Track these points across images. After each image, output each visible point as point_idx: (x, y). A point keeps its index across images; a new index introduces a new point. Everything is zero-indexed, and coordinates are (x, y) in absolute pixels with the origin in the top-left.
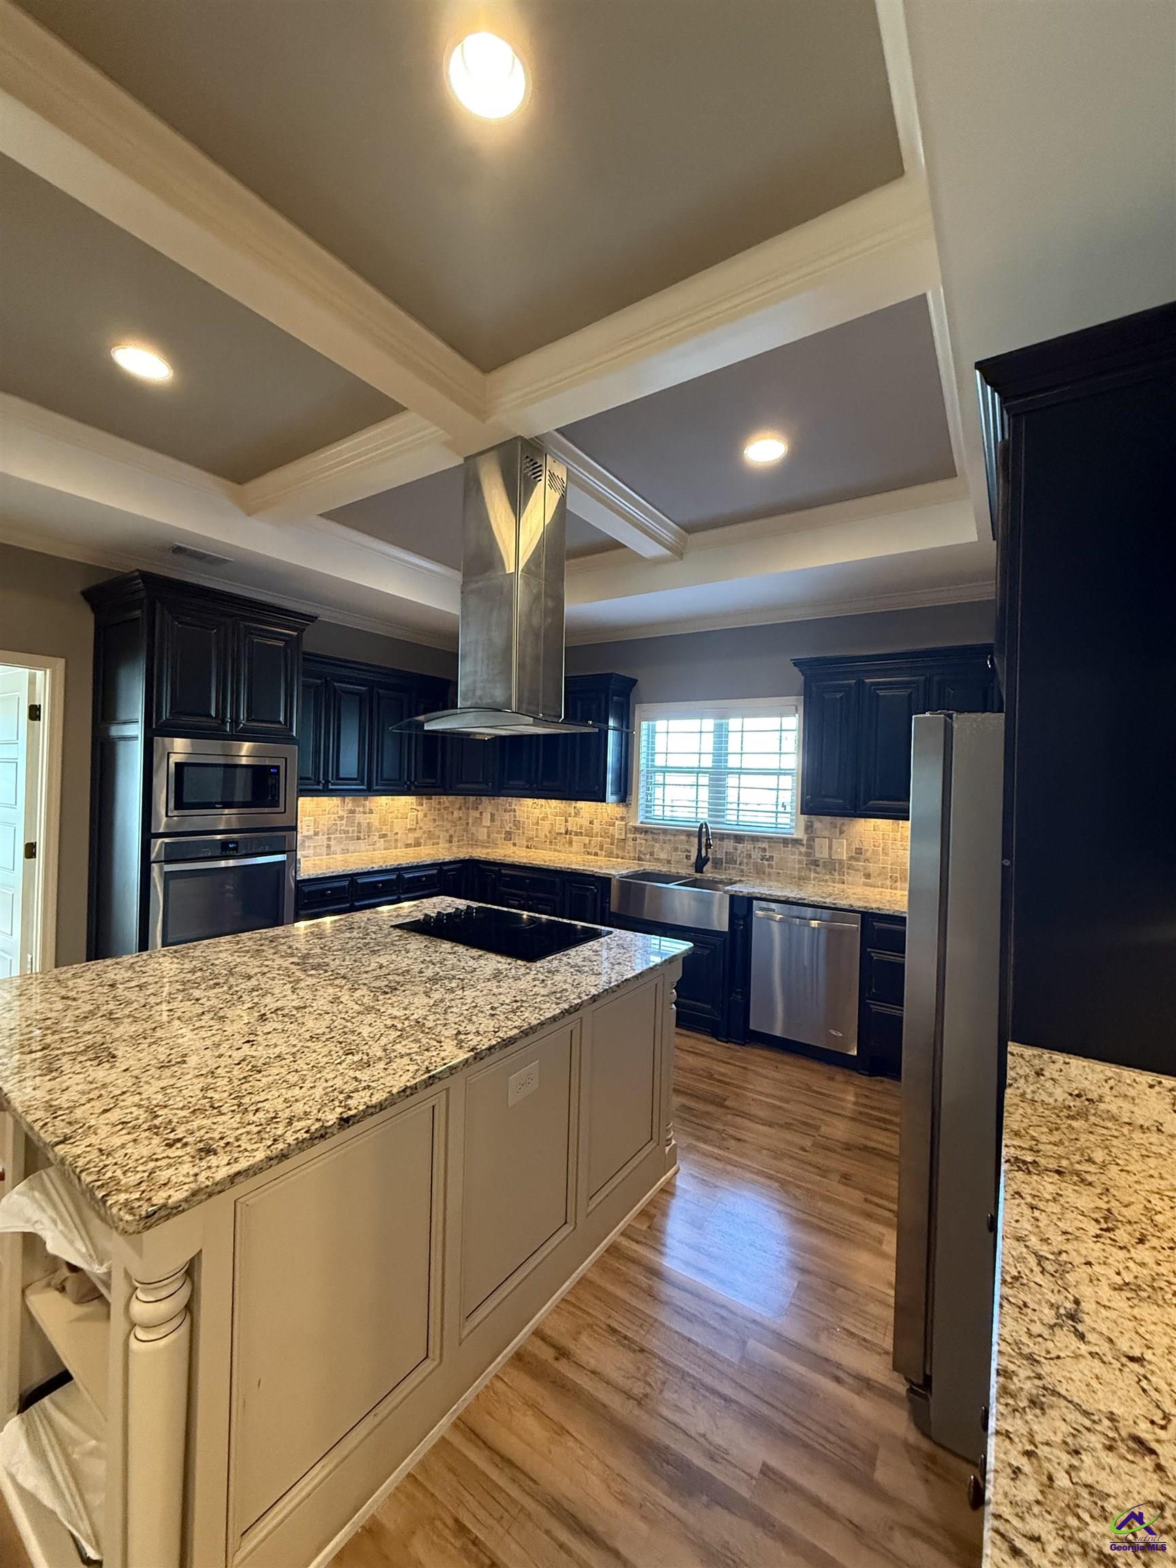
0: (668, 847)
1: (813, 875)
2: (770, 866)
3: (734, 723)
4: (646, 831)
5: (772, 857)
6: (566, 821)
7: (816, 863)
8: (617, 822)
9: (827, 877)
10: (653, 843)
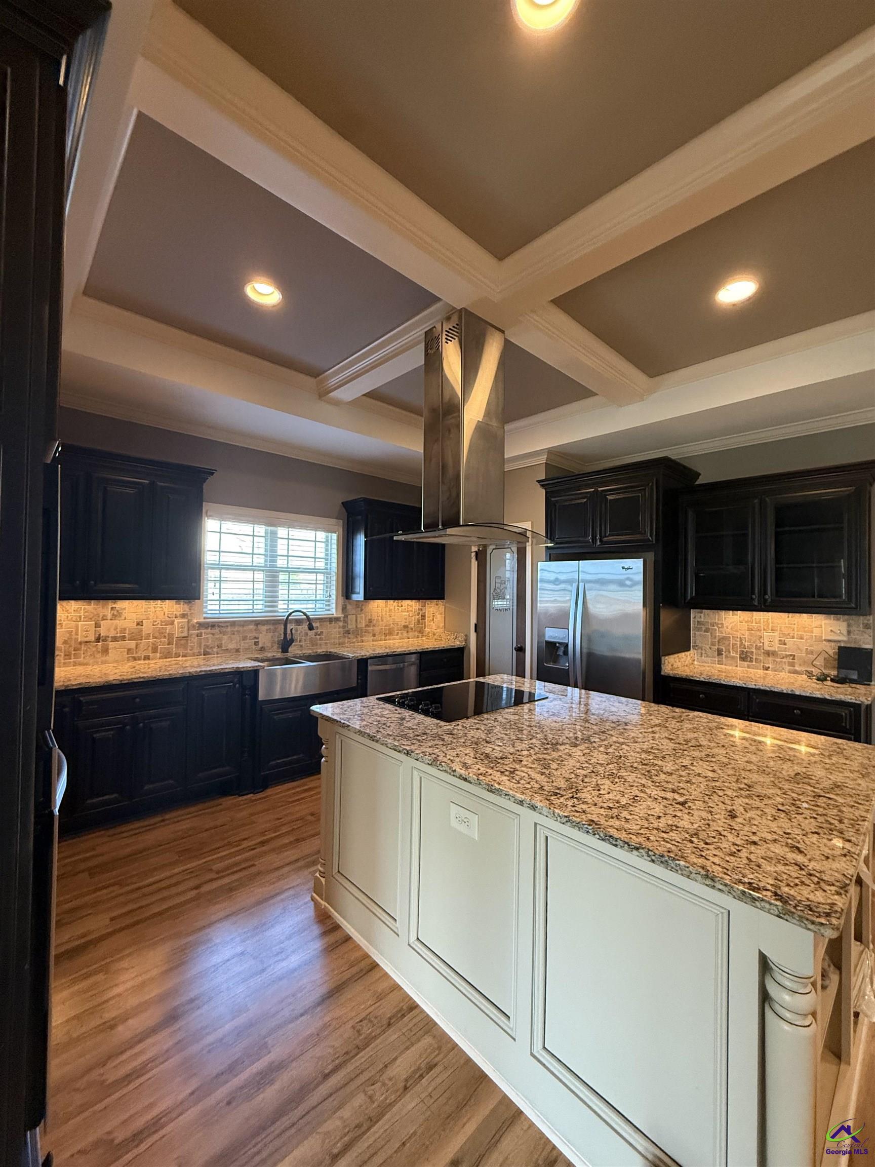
0: (237, 637)
1: (347, 640)
2: (321, 639)
3: (282, 532)
4: (213, 626)
5: (322, 632)
6: (97, 625)
7: (348, 632)
8: (176, 621)
9: (354, 640)
10: (221, 636)
